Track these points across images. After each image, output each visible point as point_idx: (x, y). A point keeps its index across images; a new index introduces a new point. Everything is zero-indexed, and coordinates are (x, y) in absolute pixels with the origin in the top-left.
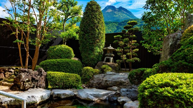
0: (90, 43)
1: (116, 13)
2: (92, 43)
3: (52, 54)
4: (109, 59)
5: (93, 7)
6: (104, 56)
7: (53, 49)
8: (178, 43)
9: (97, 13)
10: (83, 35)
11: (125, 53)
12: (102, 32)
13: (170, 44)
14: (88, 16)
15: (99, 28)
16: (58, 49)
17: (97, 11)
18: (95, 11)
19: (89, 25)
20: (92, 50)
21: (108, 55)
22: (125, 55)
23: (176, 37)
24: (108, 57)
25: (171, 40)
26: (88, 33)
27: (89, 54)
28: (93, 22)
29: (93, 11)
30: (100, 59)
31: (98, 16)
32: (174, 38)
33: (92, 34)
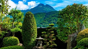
0: (28, 37)
1: (44, 8)
2: (29, 37)
3: (6, 43)
4: (40, 44)
5: (30, 15)
6: (37, 43)
7: (6, 39)
8: (75, 40)
9: (32, 19)
10: (24, 32)
11: (48, 41)
12: (35, 30)
13: (71, 40)
14: (27, 21)
15: (33, 28)
16: (9, 40)
17: (32, 18)
18: (31, 18)
19: (27, 26)
20: (30, 40)
21: (39, 42)
22: (48, 43)
23: (74, 37)
24: (39, 44)
25: (72, 38)
26: (27, 31)
27: (28, 43)
28: (30, 25)
29: (29, 18)
30: (34, 45)
31: (32, 21)
32: (73, 37)
33: (29, 31)
